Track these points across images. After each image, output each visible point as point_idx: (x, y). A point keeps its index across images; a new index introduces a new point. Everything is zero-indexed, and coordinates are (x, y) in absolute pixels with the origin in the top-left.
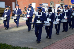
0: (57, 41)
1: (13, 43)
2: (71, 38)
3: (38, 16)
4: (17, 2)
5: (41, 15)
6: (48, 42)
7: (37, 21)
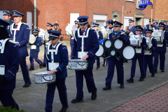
1: (28, 104)
4: (38, 12)
6: (107, 102)
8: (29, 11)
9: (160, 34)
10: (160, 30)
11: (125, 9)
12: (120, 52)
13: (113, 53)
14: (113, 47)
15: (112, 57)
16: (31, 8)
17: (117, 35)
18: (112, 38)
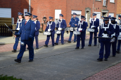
0: (96, 72)
1: (24, 75)
2: (120, 67)
3: (104, 29)
4: (32, 9)
5: (108, 27)
6: (81, 73)
7: (103, 34)
8: (26, 8)
11: (94, 6)
16: (27, 6)
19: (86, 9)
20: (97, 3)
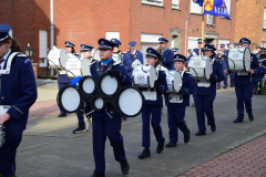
0: (193, 165)
1: (41, 172)
2: (242, 153)
4: (56, 31)
6: (162, 168)
8: (43, 29)
9: (203, 65)
10: (206, 58)
11: (189, 25)
12: (113, 101)
13: (99, 104)
14: (98, 92)
15: (98, 111)
17: (105, 68)
18: (98, 73)
19: (171, 31)
20: (194, 18)
